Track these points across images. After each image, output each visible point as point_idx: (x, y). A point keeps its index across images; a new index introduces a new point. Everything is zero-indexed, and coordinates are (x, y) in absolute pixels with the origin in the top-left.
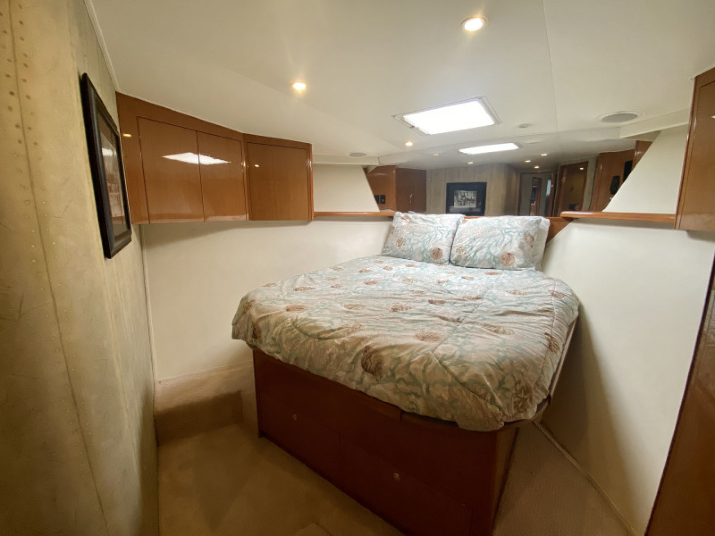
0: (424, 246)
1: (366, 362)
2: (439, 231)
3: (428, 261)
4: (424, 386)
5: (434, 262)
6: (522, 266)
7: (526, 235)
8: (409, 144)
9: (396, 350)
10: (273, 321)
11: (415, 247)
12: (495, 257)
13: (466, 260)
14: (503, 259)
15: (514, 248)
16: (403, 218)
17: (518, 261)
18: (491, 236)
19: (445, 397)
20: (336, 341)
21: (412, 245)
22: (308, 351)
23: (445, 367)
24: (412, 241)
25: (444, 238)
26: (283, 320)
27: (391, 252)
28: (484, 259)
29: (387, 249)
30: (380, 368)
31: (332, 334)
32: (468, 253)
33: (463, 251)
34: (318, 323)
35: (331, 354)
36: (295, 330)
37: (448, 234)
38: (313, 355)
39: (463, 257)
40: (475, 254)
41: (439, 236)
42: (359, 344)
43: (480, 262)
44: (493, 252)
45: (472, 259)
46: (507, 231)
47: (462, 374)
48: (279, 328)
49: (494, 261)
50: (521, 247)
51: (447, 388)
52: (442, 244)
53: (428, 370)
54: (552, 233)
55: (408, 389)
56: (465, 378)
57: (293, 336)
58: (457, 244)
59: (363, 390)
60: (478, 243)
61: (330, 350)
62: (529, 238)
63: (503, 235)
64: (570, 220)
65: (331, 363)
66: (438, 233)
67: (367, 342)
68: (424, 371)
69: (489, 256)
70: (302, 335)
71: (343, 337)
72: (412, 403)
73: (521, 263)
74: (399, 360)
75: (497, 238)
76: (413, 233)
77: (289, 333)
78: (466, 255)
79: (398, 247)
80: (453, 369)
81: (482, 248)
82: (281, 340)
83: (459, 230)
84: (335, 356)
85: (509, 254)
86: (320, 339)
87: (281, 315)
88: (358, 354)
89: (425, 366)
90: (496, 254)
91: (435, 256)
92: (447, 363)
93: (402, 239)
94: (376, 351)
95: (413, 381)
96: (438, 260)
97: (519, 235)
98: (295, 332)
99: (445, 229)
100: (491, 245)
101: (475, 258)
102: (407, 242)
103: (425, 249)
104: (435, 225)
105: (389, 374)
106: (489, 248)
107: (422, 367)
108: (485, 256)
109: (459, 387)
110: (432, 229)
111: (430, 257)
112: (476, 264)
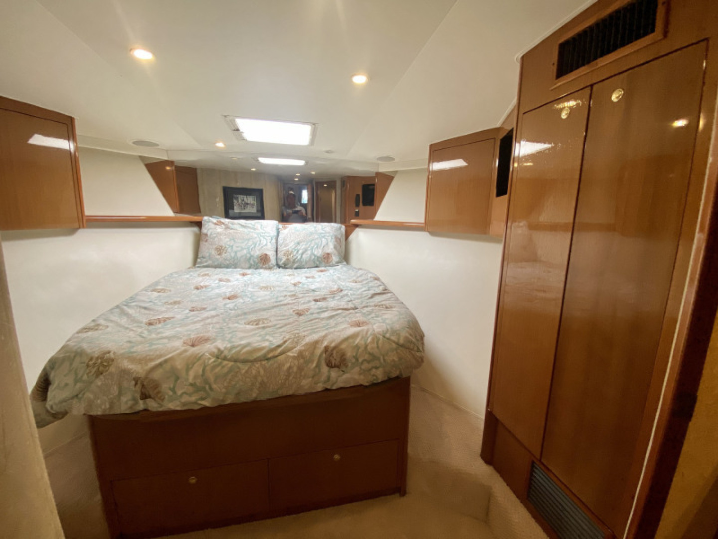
0: (249, 253)
1: (329, 361)
2: (263, 237)
3: (255, 268)
4: (382, 358)
5: (262, 268)
6: (338, 263)
7: (336, 238)
8: (220, 145)
9: (351, 341)
10: (179, 365)
11: (239, 255)
12: (318, 257)
13: (294, 262)
14: (324, 258)
15: (330, 248)
16: (216, 224)
17: (335, 259)
18: (313, 240)
19: (396, 359)
20: (290, 354)
21: (236, 252)
22: (255, 377)
23: (388, 339)
24: (235, 249)
25: (269, 244)
26: (197, 358)
27: (210, 262)
28: (310, 260)
29: (205, 260)
30: (345, 360)
31: (281, 349)
32: (295, 256)
33: (290, 254)
34: (256, 345)
35: (290, 368)
36: (225, 363)
37: (272, 239)
38: (265, 379)
39: (292, 260)
40: (301, 257)
41: (264, 242)
42: (315, 348)
43: (306, 262)
44: (316, 253)
45: (299, 261)
46: (323, 235)
47: (399, 339)
48: (197, 369)
49: (318, 260)
50: (335, 247)
51: (395, 352)
52: (268, 250)
53: (380, 345)
54: (347, 235)
55: (370, 366)
56: (401, 341)
57: (226, 370)
58: (282, 249)
59: (329, 387)
60: (302, 247)
61: (287, 366)
62: (338, 240)
63: (321, 239)
64: (357, 226)
65: (291, 378)
66: (262, 238)
67: (322, 343)
68: (378, 347)
69: (313, 257)
70: (239, 365)
71: (295, 347)
72: (374, 375)
73: (337, 260)
74: (357, 347)
75: (317, 241)
76: (234, 239)
77: (217, 370)
78: (294, 258)
79: (218, 257)
80: (393, 338)
81: (306, 250)
82: (206, 382)
83: (281, 236)
84: (295, 369)
85: (328, 254)
86: (268, 359)
87: (188, 354)
88: (320, 356)
89: (377, 343)
90: (319, 255)
91: (263, 261)
92: (388, 335)
93: (222, 247)
94: (335, 348)
95: (374, 357)
96: (267, 266)
97: (332, 238)
98: (226, 365)
99: (268, 235)
100: (313, 247)
101: (302, 260)
102: (229, 250)
103: (252, 256)
104: (256, 231)
105: (354, 360)
106: (312, 249)
107: (375, 345)
108: (310, 257)
109: (401, 349)
110: (255, 236)
111: (258, 263)
112: (303, 265)
